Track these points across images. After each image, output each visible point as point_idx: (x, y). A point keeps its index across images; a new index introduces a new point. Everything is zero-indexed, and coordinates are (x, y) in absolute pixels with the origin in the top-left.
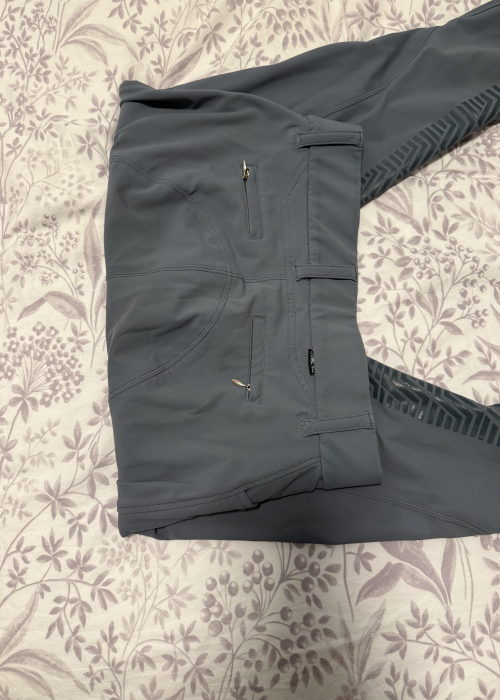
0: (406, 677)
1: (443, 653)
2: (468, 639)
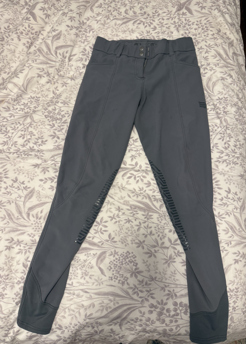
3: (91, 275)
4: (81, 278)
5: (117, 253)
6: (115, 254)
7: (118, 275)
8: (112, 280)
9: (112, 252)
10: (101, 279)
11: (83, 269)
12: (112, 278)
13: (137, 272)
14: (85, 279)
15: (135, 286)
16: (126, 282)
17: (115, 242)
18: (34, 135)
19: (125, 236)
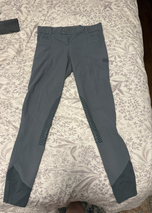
0: (135, 88)
1: (131, 83)
2: (128, 79)
3: (68, 161)
4: (62, 163)
5: (83, 146)
6: (82, 147)
7: (85, 160)
8: (81, 163)
9: (80, 146)
10: (74, 163)
11: (63, 157)
12: (80, 162)
13: (96, 157)
14: (64, 163)
15: (95, 165)
16: (89, 164)
17: (82, 140)
18: (25, 78)
19: (88, 136)
